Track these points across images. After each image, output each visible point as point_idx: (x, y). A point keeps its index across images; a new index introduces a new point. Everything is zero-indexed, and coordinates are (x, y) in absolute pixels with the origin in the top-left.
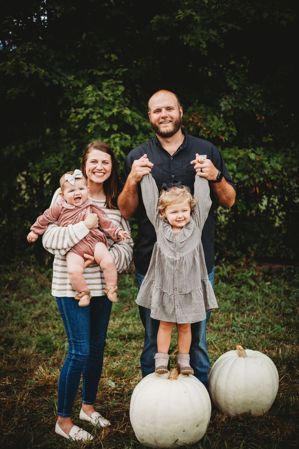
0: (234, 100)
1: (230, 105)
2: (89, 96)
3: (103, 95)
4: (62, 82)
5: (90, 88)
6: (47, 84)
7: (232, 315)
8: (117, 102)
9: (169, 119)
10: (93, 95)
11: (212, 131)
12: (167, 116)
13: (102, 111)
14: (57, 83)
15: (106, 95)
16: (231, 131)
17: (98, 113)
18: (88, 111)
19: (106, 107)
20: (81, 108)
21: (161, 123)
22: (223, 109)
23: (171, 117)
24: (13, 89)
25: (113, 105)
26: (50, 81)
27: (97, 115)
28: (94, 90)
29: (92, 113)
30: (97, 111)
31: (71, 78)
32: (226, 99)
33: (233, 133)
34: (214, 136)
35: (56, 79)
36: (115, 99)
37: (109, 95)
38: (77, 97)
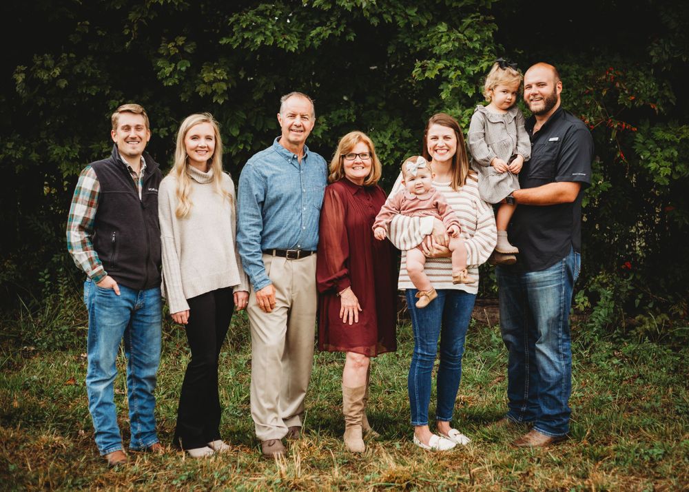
0: (673, 45)
1: (666, 53)
2: (443, 40)
3: (466, 38)
4: (398, 18)
5: (443, 28)
6: (375, 21)
7: (671, 389)
8: (487, 49)
9: (539, 96)
10: (450, 38)
11: (638, 96)
12: (537, 92)
13: (462, 64)
14: (390, 20)
15: (470, 39)
16: (666, 96)
17: (457, 68)
18: (441, 65)
19: (470, 59)
20: (430, 59)
21: (532, 100)
22: (655, 60)
23: (541, 94)
24: (318, 29)
25: (481, 53)
26: (380, 16)
27: (455, 70)
28: (450, 29)
29: (447, 68)
30: (456, 64)
31: (412, 12)
32: (659, 44)
33: (671, 100)
34: (642, 104)
35: (388, 12)
36: (484, 45)
37: (475, 39)
38: (420, 42)
